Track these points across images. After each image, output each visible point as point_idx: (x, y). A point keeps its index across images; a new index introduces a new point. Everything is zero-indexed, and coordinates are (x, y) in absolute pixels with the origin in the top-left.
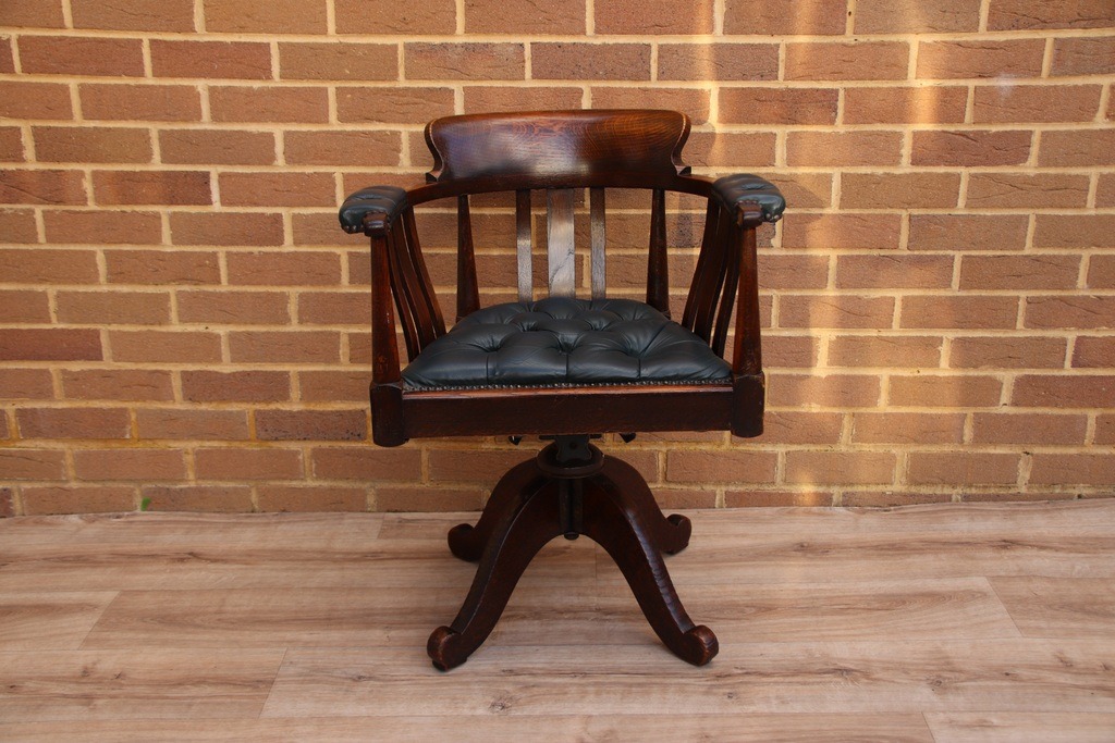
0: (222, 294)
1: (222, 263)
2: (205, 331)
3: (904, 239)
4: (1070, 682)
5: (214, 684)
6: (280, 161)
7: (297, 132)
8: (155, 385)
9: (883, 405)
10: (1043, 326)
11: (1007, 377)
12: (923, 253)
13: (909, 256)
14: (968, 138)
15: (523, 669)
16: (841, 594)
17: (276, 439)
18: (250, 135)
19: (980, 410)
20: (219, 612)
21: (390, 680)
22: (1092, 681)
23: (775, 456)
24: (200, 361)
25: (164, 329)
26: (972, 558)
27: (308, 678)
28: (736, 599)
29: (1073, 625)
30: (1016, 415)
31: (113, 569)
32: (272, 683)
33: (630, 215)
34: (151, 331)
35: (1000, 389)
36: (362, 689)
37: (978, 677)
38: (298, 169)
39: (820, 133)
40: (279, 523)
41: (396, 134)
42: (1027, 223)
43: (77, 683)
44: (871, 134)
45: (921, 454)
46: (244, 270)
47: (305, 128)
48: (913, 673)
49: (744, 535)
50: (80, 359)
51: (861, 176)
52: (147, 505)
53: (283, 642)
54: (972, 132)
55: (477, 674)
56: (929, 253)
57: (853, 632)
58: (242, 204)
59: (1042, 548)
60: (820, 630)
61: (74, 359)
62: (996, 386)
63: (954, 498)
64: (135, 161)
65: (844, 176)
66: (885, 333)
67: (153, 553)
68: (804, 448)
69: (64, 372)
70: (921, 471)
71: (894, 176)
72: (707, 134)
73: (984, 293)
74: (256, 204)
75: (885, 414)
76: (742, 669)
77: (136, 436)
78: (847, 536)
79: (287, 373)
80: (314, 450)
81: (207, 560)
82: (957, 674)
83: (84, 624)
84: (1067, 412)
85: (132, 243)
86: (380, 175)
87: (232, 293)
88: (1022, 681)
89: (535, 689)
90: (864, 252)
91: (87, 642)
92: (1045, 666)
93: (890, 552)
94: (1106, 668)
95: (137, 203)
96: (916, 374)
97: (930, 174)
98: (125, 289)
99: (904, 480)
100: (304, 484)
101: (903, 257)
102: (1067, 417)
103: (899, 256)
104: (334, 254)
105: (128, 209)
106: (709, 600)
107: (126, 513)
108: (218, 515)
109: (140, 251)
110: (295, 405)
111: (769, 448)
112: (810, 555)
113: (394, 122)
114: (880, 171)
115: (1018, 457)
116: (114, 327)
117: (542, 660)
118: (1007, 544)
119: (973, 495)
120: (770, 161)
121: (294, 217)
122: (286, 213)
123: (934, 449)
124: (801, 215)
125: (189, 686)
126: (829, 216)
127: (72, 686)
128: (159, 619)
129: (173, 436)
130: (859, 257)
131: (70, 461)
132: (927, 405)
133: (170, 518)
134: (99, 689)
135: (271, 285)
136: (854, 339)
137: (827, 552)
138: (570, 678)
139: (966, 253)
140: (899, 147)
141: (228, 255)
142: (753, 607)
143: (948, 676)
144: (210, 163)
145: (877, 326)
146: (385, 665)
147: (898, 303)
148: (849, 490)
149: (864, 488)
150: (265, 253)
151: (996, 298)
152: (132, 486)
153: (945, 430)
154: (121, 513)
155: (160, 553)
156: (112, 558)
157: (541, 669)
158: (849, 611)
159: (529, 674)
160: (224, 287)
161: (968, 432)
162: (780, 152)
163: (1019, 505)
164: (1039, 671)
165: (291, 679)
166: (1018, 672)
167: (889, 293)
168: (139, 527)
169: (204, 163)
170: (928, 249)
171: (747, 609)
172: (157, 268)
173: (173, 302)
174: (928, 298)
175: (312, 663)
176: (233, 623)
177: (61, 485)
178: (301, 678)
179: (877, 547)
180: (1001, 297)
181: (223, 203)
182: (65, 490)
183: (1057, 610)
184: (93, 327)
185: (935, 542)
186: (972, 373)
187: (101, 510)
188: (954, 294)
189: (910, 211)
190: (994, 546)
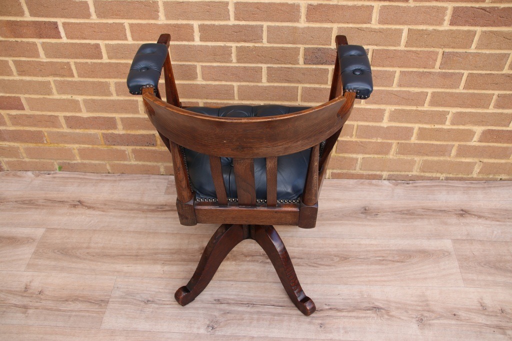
0: (76, 82)
1: (73, 67)
2: (71, 98)
3: (438, 64)
4: (484, 322)
5: (82, 301)
6: (94, 16)
8: (52, 121)
9: (414, 140)
10: (503, 108)
11: (479, 130)
12: (447, 71)
13: (439, 73)
14: (485, 11)
15: (224, 299)
16: (381, 249)
17: (114, 145)
18: (75, 2)
19: (462, 143)
20: (88, 248)
21: (162, 304)
22: (494, 321)
23: (357, 159)
24: (72, 112)
25: (51, 97)
26: (446, 224)
27: (124, 300)
28: (330, 250)
29: (490, 278)
30: (479, 146)
31: (45, 211)
32: (108, 302)
33: (288, 48)
34: (45, 98)
35: (474, 135)
36: (149, 309)
37: (441, 316)
38: (104, 21)
39: (399, 7)
40: (120, 180)
41: (156, 3)
42: (508, 57)
43: (22, 296)
44: (429, 7)
45: (429, 161)
46: (85, 71)
48: (410, 312)
49: (338, 200)
50: (14, 109)
51: (419, 30)
52: (61, 168)
53: (115, 272)
54: (488, 8)
55: (203, 301)
56: (450, 71)
57: (383, 279)
58: (78, 38)
59: (480, 217)
60: (369, 276)
61: (12, 109)
62: (471, 133)
63: (441, 179)
64: (16, 15)
65: (409, 30)
66: (420, 108)
67: (63, 200)
68: (372, 156)
69: (8, 115)
70: (426, 167)
71: (438, 31)
72: (333, 5)
73: (476, 91)
74: (85, 39)
75: (414, 144)
76: (329, 305)
77: (49, 142)
78: (387, 203)
79: (114, 118)
80: (133, 150)
81: (86, 206)
82: (431, 314)
83: (26, 252)
84: (505, 145)
85: (25, 57)
86: (149, 24)
87: (81, 81)
88: (461, 320)
89: (229, 315)
90: (415, 70)
91: (30, 266)
92: (473, 309)
93: (407, 217)
94: (502, 311)
95: (22, 37)
96: (433, 127)
97: (459, 31)
98: (28, 78)
99: (418, 170)
100: (130, 163)
101: (436, 73)
102: (504, 148)
103: (434, 72)
105: (19, 40)
106: (318, 250)
107: (52, 172)
108: (93, 174)
109: (30, 61)
110: (120, 131)
111: (354, 156)
112: (368, 217)
114: (431, 28)
115: (476, 163)
116: (27, 96)
117: (234, 293)
118: (464, 213)
119: (451, 178)
120: (369, 21)
121: (106, 45)
122: (102, 43)
123: (435, 158)
124: (383, 50)
125: (70, 302)
126: (398, 51)
127: (20, 298)
128: (61, 251)
129: (66, 142)
130: (412, 72)
131: (22, 151)
132: (436, 140)
133: (71, 176)
134: (31, 301)
135: (100, 78)
136: (404, 110)
137: (377, 215)
138: (246, 308)
139: (471, 72)
140: (444, 15)
141: (75, 63)
142: (338, 256)
143: (426, 315)
144: (56, 17)
145: (416, 105)
146: (160, 292)
147: (429, 95)
148: (391, 173)
149: (399, 173)
150: (94, 63)
151: (482, 94)
152: (52, 161)
153: (442, 151)
154: (50, 172)
155: (66, 200)
156: (45, 202)
157: (233, 299)
158: (384, 262)
159: (227, 303)
160: (76, 78)
161: (454, 152)
162: (375, 16)
163: (472, 183)
164: (470, 313)
165: (117, 300)
166: (460, 313)
167: (425, 90)
168: (58, 180)
169: (53, 17)
170: (450, 69)
171: (335, 258)
172: (41, 70)
173: (53, 85)
174: (445, 93)
175: (127, 288)
176: (93, 256)
177: (21, 160)
178: (121, 300)
179: (401, 212)
180: (485, 94)
181: (68, 38)
182: (23, 162)
183: (483, 267)
184: (17, 95)
185: (429, 209)
186: (461, 127)
187: (41, 169)
188: (460, 91)
189: (444, 50)
190: (456, 214)
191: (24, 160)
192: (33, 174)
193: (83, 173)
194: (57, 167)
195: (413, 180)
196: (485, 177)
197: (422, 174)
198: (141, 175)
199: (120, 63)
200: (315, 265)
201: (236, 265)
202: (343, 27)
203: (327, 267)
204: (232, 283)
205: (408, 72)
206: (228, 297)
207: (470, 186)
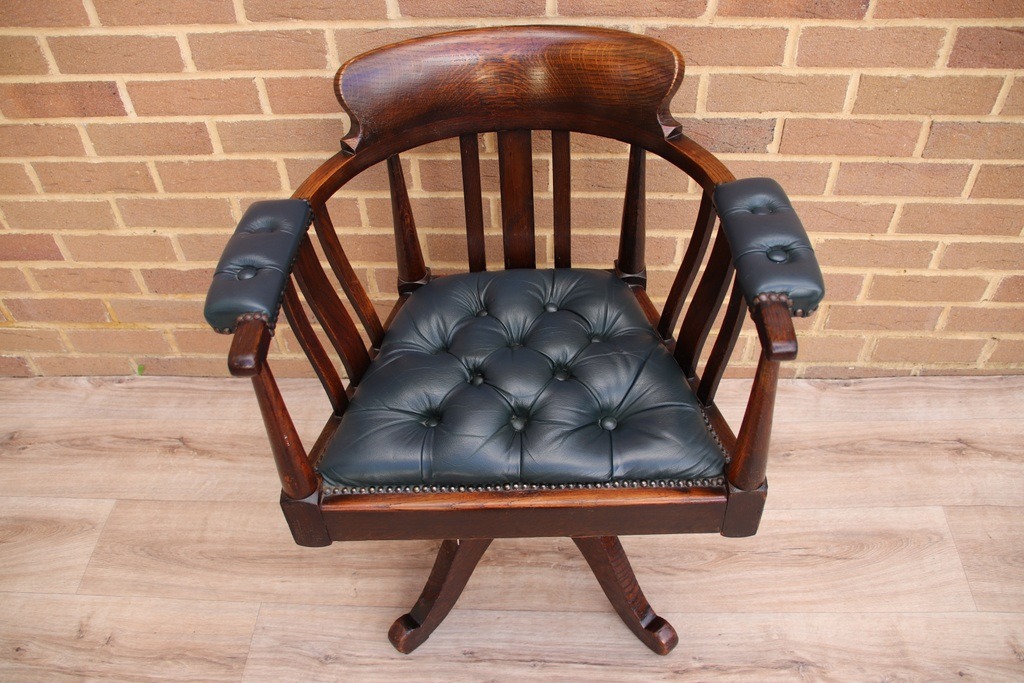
0: (160, 202)
1: (154, 172)
2: (154, 234)
3: (919, 147)
5: (192, 659)
6: (190, 66)
7: (202, 34)
8: (120, 281)
9: (862, 300)
11: (995, 277)
12: (938, 161)
13: (921, 165)
15: (484, 651)
16: (800, 530)
18: (149, 40)
19: (959, 304)
20: (201, 541)
21: (354, 664)
24: (156, 261)
25: (113, 233)
26: (929, 471)
27: (278, 656)
30: (994, 310)
31: (113, 461)
32: (244, 661)
34: (102, 235)
35: (985, 288)
36: (329, 676)
38: (213, 76)
39: (843, 29)
41: (318, 33)
43: (73, 648)
44: (905, 30)
45: (890, 340)
46: (177, 178)
47: (211, 29)
48: (869, 671)
50: (43, 259)
51: (883, 79)
52: (143, 370)
53: (257, 593)
55: (438, 657)
56: (944, 161)
58: (159, 113)
59: (996, 455)
60: (779, 593)
61: (38, 259)
62: (980, 285)
63: (913, 373)
64: (31, 72)
65: (862, 78)
66: (877, 237)
67: (148, 436)
69: (32, 270)
70: (884, 351)
71: (924, 79)
72: (701, 28)
73: (995, 202)
74: (174, 114)
75: (863, 307)
77: (116, 320)
80: (283, 331)
81: (195, 450)
83: (78, 552)
85: (56, 155)
86: (307, 79)
87: (171, 200)
90: (871, 160)
91: (87, 582)
92: (997, 660)
95: (48, 116)
96: (902, 274)
97: (967, 78)
98: (64, 198)
99: (868, 358)
100: (280, 356)
101: (914, 165)
103: (910, 164)
104: (270, 162)
105: (41, 122)
107: (127, 377)
108: (207, 380)
109: (67, 163)
112: (772, 462)
113: (315, 18)
114: (907, 73)
115: (984, 342)
116: (66, 232)
117: (503, 637)
119: (932, 371)
120: (777, 59)
121: (220, 126)
122: (210, 122)
123: (904, 335)
124: (806, 121)
125: (169, 662)
126: (838, 121)
127: (68, 653)
128: (147, 549)
129: (149, 320)
130: (864, 164)
131: (65, 338)
132: (907, 300)
133: (164, 385)
134: (91, 661)
135: (210, 191)
136: (844, 242)
137: (788, 455)
138: (529, 669)
139: (987, 162)
140: (938, 45)
141: (158, 164)
142: (714, 549)
143: (903, 675)
144: (113, 72)
145: (871, 231)
146: (350, 638)
147: (898, 210)
148: (813, 365)
149: (828, 364)
150: (197, 162)
151: (1007, 206)
152: (125, 356)
153: (920, 319)
154: (122, 377)
155: (154, 436)
156: (113, 442)
157: (501, 651)
158: (809, 560)
159: (490, 660)
160: (161, 194)
161: (942, 322)
162: (791, 49)
163: (975, 381)
164: (993, 670)
165: (263, 655)
166: (972, 670)
167: (890, 200)
168: (139, 394)
169: (107, 72)
170: (945, 157)
171: (708, 553)
172: (89, 179)
173: (115, 209)
174: (932, 206)
175: (283, 630)
176: (212, 559)
177: (65, 355)
178: (271, 656)
179: (837, 448)
180: (1013, 207)
181: (139, 114)
182: (69, 359)
183: (1011, 564)
184: (45, 232)
185: (893, 441)
186: (960, 273)
187: (106, 373)
188: (962, 202)
189: (933, 118)
190: (949, 450)
191: (69, 356)
192: (89, 381)
193: (188, 379)
194: (135, 367)
195: (856, 378)
196: (1001, 368)
197: (876, 365)
198: (303, 380)
199: (248, 161)
200: (669, 570)
201: (504, 573)
202: (721, 75)
203: (693, 575)
204: (497, 614)
205: (856, 165)
206: (490, 646)
207: (972, 386)
